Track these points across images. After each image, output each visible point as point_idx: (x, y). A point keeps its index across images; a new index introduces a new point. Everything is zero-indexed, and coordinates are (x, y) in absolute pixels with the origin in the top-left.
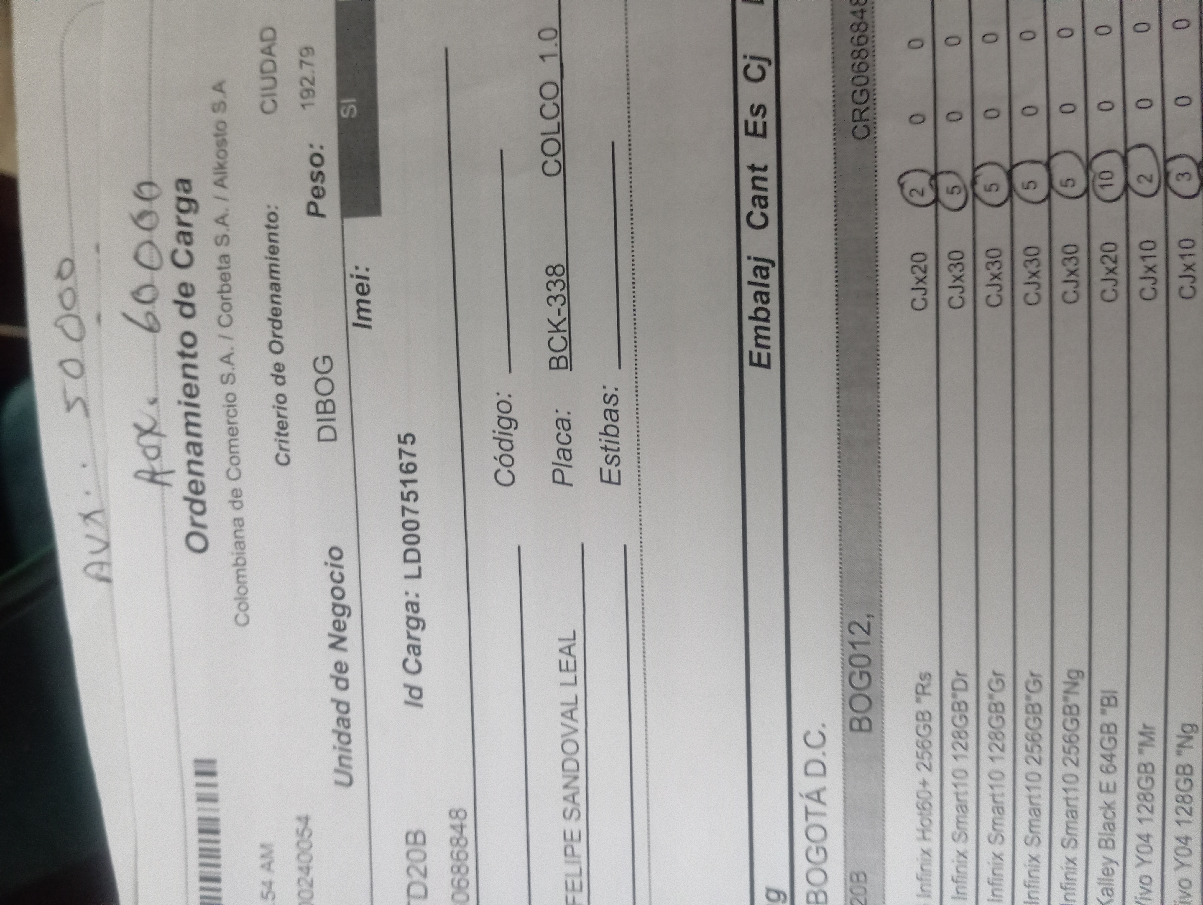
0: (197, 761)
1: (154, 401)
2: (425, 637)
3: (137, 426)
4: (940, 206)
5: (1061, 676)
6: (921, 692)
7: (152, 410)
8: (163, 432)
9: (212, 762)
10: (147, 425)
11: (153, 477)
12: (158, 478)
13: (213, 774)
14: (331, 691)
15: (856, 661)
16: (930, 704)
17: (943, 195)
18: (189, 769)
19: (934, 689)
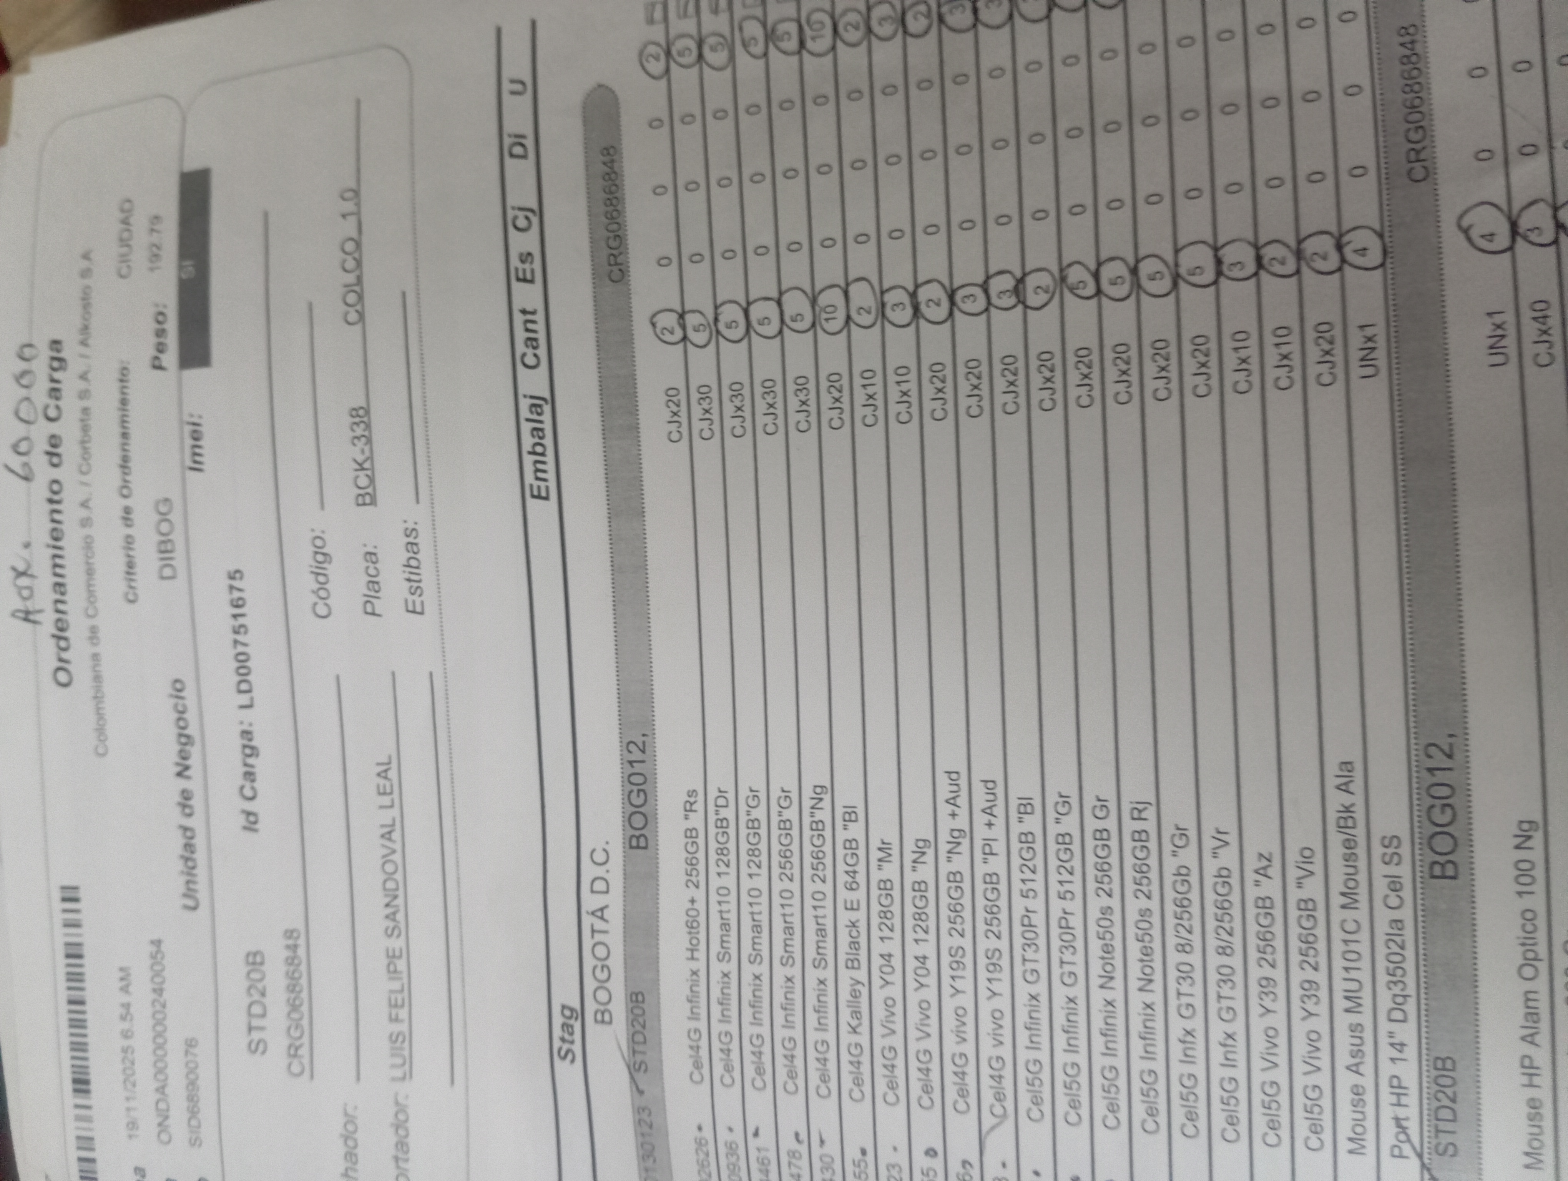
0: (63, 888)
1: (27, 545)
2: (260, 764)
3: (14, 569)
4: (689, 345)
5: (807, 792)
6: (689, 808)
7: (25, 553)
8: (35, 574)
9: (75, 888)
10: (21, 567)
11: (27, 616)
12: (31, 617)
13: (76, 900)
14: (176, 817)
15: (634, 779)
16: (696, 821)
17: (691, 334)
18: (57, 895)
19: (699, 806)
